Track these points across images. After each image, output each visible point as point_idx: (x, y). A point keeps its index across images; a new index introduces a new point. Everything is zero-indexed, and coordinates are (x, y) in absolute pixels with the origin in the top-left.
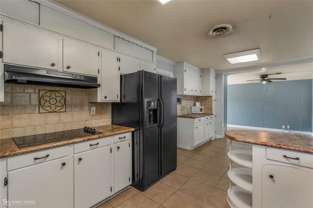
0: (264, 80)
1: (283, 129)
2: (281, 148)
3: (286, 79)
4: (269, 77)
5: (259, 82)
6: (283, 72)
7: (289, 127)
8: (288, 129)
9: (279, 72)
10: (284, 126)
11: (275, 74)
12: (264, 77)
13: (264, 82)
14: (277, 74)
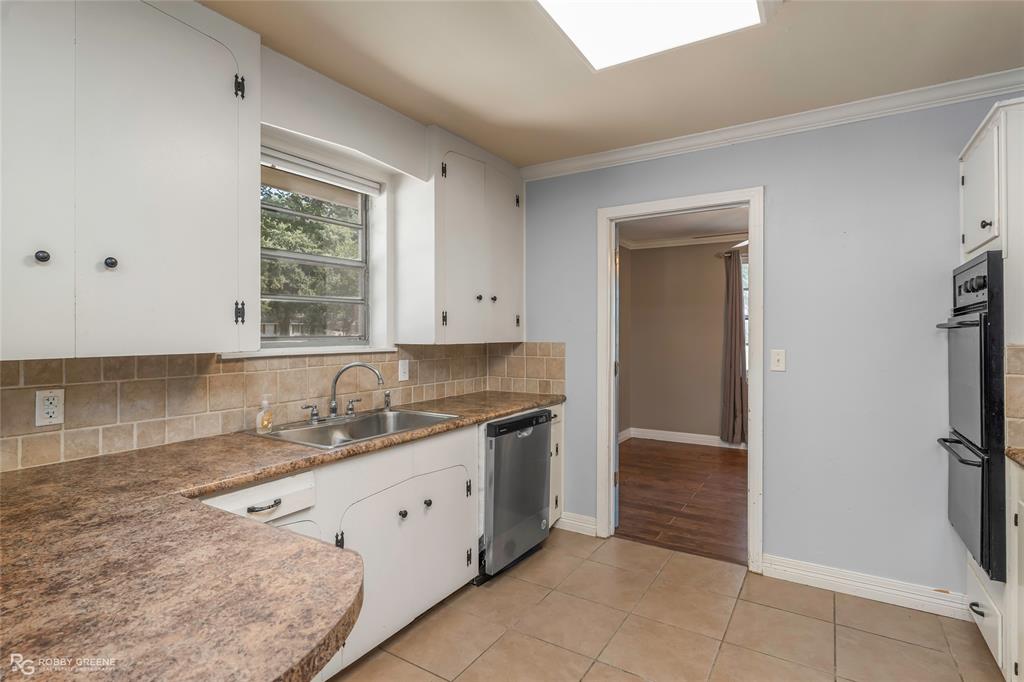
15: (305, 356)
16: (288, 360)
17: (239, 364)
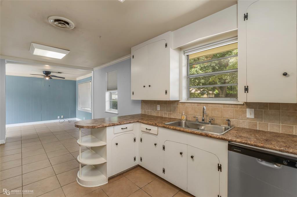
0: (47, 76)
1: (59, 119)
2: (121, 124)
3: (64, 78)
4: (52, 74)
5: (43, 77)
6: (64, 73)
7: (62, 117)
8: (62, 119)
9: (59, 72)
10: (59, 117)
11: (56, 73)
12: (47, 73)
13: (47, 78)
14: (59, 73)
15: (201, 103)
16: (196, 104)
17: (184, 104)
